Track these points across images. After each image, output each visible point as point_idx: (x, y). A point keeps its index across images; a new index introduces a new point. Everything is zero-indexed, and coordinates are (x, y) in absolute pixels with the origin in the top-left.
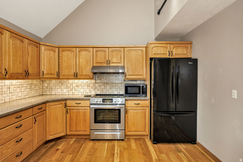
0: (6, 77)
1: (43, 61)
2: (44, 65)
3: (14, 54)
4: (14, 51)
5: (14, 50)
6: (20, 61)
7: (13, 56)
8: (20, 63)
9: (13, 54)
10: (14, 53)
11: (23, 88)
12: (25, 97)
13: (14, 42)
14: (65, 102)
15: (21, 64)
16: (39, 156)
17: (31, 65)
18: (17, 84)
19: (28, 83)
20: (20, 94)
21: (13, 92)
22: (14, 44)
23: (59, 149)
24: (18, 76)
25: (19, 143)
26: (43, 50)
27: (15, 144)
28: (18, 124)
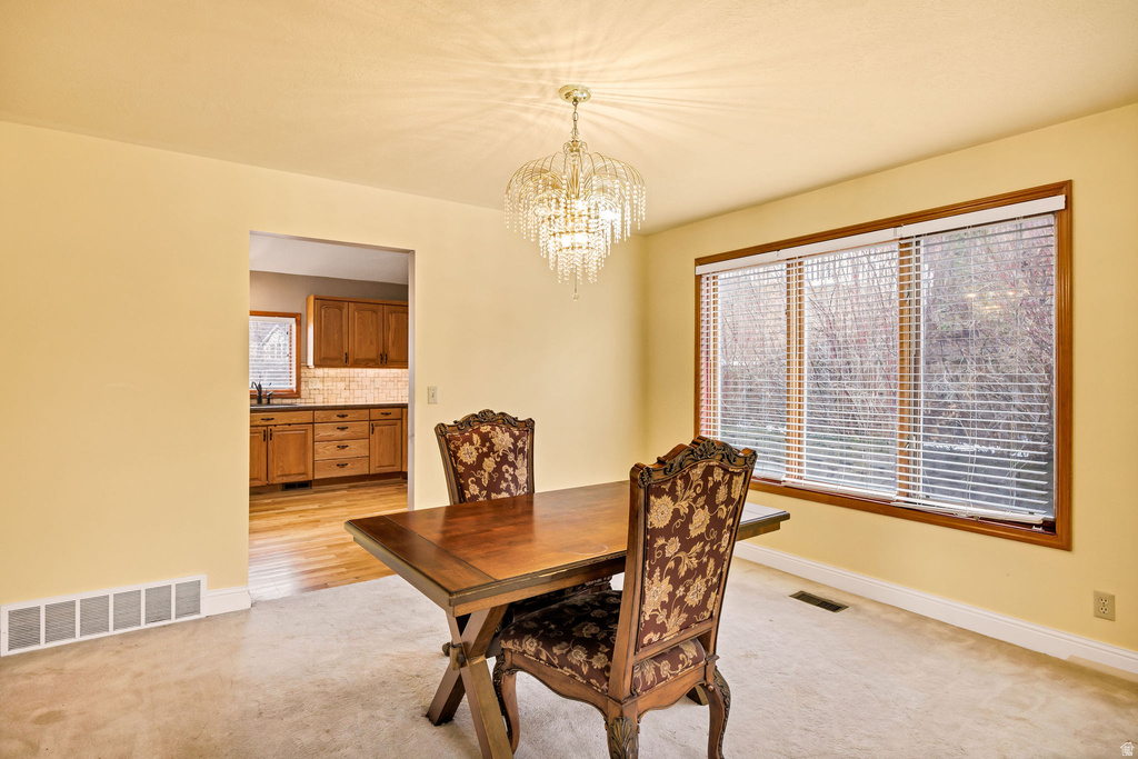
0: (347, 364)
3: (361, 332)
4: (360, 328)
5: (360, 326)
6: (372, 340)
7: (360, 334)
9: (359, 332)
10: (361, 330)
13: (360, 315)
15: (373, 346)
22: (360, 318)
24: (367, 364)
27: (335, 448)
28: (341, 425)
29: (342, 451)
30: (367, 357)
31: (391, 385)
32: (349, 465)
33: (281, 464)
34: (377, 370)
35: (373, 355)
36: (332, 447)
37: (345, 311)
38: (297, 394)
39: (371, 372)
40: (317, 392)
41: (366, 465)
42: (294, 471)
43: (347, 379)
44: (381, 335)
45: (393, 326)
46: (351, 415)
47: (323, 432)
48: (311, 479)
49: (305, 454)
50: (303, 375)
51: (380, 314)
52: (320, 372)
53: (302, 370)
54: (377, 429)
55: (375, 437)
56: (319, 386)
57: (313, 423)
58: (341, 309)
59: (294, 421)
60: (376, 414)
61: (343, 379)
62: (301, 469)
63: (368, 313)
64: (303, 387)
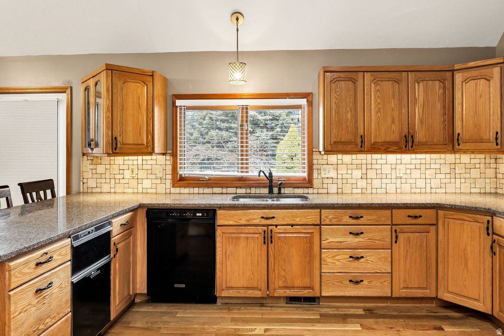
0: (363, 148)
1: (460, 109)
2: (461, 118)
3: (380, 108)
4: (379, 103)
5: (379, 100)
6: (393, 118)
7: (378, 111)
8: (393, 122)
9: (377, 108)
10: (379, 106)
11: (428, 172)
12: (433, 191)
13: (378, 87)
14: (490, 218)
15: (394, 124)
16: (402, 314)
17: (421, 122)
18: (413, 162)
19: (443, 161)
20: (421, 183)
21: (404, 176)
22: (378, 90)
23: (443, 329)
24: (388, 148)
25: (356, 261)
26: (460, 83)
27: (348, 258)
28: (354, 229)
29: (356, 264)
30: (388, 139)
31: (416, 174)
32: (365, 282)
33: (283, 273)
34: (399, 156)
35: (394, 137)
36: (344, 256)
37: (360, 83)
38: (308, 183)
39: (392, 158)
40: (330, 181)
41: (387, 284)
42: (298, 282)
43: (364, 167)
44: (404, 111)
45: (421, 100)
46: (368, 217)
47: (332, 236)
48: (318, 295)
49: (310, 263)
50: (315, 162)
51: (404, 84)
52: (333, 158)
53: (314, 157)
54: (401, 237)
55: (400, 248)
56: (333, 174)
57: (320, 225)
58: (354, 81)
59: (298, 220)
60: (400, 216)
61: (359, 167)
62: (306, 282)
63: (388, 85)
64: (315, 175)
